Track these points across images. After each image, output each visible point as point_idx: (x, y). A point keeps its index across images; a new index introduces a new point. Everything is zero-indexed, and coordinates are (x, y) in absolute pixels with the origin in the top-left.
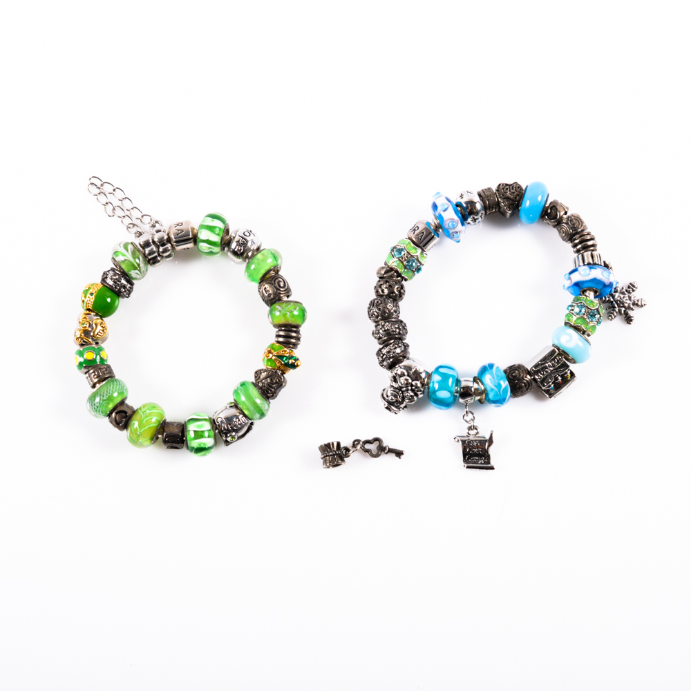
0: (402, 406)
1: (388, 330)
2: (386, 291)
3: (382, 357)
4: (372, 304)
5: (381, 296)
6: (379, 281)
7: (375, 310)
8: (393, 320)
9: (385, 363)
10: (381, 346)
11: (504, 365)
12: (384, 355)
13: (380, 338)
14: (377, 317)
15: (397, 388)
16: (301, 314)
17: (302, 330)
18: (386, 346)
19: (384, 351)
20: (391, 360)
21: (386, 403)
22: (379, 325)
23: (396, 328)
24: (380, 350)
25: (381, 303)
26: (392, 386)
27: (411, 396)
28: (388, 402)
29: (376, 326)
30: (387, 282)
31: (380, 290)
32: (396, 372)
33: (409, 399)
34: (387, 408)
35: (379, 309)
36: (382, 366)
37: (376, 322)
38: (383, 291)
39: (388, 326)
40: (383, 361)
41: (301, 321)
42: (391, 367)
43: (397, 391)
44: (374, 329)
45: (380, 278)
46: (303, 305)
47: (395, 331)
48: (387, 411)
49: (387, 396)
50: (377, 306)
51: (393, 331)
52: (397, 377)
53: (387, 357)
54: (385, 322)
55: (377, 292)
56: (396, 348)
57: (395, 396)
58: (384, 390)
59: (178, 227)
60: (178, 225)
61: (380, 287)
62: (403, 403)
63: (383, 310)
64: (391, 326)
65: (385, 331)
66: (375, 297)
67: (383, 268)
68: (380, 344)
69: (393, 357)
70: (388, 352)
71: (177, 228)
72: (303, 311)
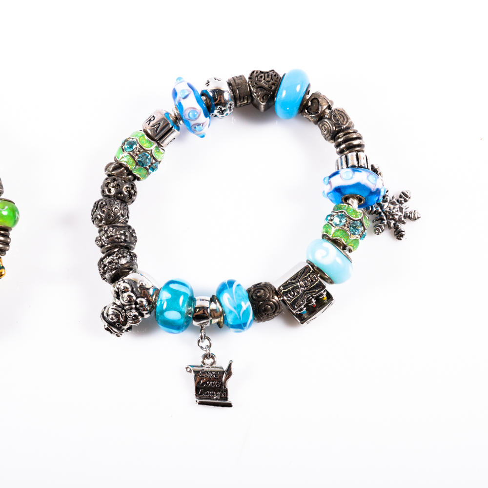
0: (126, 327)
1: (112, 236)
2: (113, 191)
3: (103, 268)
4: (97, 206)
5: (109, 197)
6: (107, 179)
7: (99, 212)
8: (119, 224)
9: (107, 276)
10: (103, 255)
11: (248, 283)
12: (105, 266)
13: (102, 246)
14: (101, 221)
15: (119, 306)
16: (11, 214)
17: (12, 234)
18: (109, 255)
19: (106, 261)
20: (113, 272)
21: (106, 324)
22: (102, 230)
23: (121, 234)
24: (102, 260)
25: (106, 204)
26: (114, 303)
27: (135, 316)
28: (110, 324)
29: (100, 232)
30: (115, 180)
31: (106, 190)
32: (118, 286)
33: (133, 320)
34: (107, 329)
35: (103, 212)
36: (104, 279)
37: (100, 227)
38: (109, 191)
39: (111, 231)
40: (104, 273)
41: (12, 222)
42: (114, 280)
43: (120, 309)
44: (98, 235)
45: (109, 175)
46: (16, 205)
47: (121, 238)
48: (108, 333)
49: (108, 315)
50: (101, 208)
51: (118, 238)
52: (120, 293)
53: (108, 268)
54: (109, 227)
55: (103, 191)
56: (119, 258)
57: (117, 316)
58: (105, 308)
61: (107, 186)
62: (125, 325)
63: (108, 213)
64: (116, 232)
65: (108, 237)
66: (101, 197)
67: (111, 164)
68: (103, 253)
69: (116, 268)
70: (110, 263)
72: (14, 211)
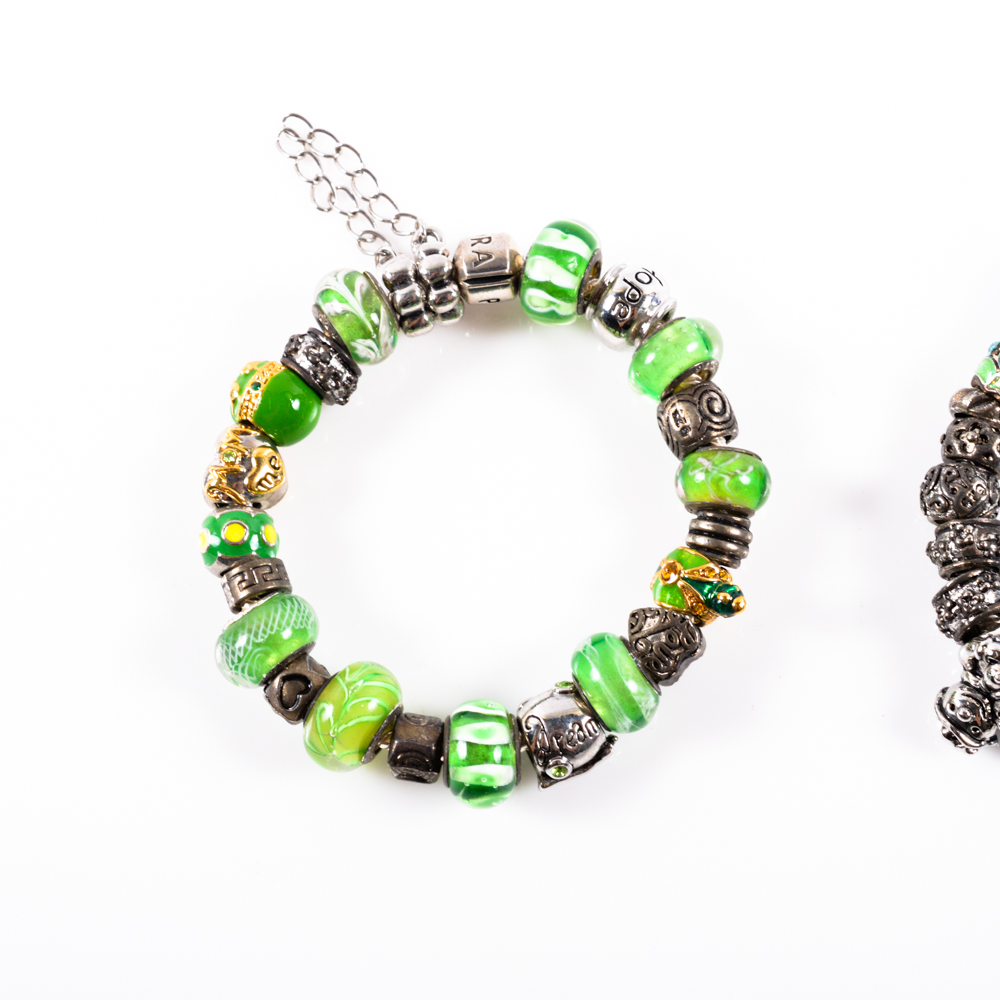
0: (988, 735)
1: (970, 543)
2: (972, 449)
3: (949, 610)
4: (934, 476)
5: (957, 459)
6: (956, 423)
7: (941, 491)
8: (985, 520)
9: (954, 626)
10: (948, 583)
12: (954, 604)
13: (947, 562)
14: (945, 509)
15: (979, 690)
16: (758, 484)
17: (754, 522)
18: (962, 583)
19: (955, 595)
20: (972, 619)
21: (948, 724)
22: (948, 529)
23: (989, 541)
24: (945, 592)
25: (959, 476)
26: (967, 684)
28: (954, 722)
29: (939, 533)
30: (975, 426)
31: (956, 446)
32: (980, 650)
34: (949, 736)
35: (953, 491)
36: (944, 631)
37: (938, 522)
38: (963, 447)
39: (971, 533)
40: (950, 619)
41: (756, 501)
42: (968, 636)
43: (979, 696)
44: (933, 538)
45: (957, 415)
46: (764, 462)
47: (988, 549)
48: (950, 743)
49: (953, 707)
50: (947, 482)
51: (983, 548)
52: (983, 664)
53: (961, 610)
54: (965, 525)
55: (949, 448)
56: (985, 590)
57: (973, 709)
58: (944, 691)
59: (479, 247)
60: (480, 241)
61: (958, 437)
62: (989, 727)
63: (962, 493)
64: (979, 535)
65: (962, 545)
66: (940, 461)
67: (967, 392)
68: (944, 576)
69: (977, 612)
70: (968, 599)
71: (476, 248)
72: (763, 479)
